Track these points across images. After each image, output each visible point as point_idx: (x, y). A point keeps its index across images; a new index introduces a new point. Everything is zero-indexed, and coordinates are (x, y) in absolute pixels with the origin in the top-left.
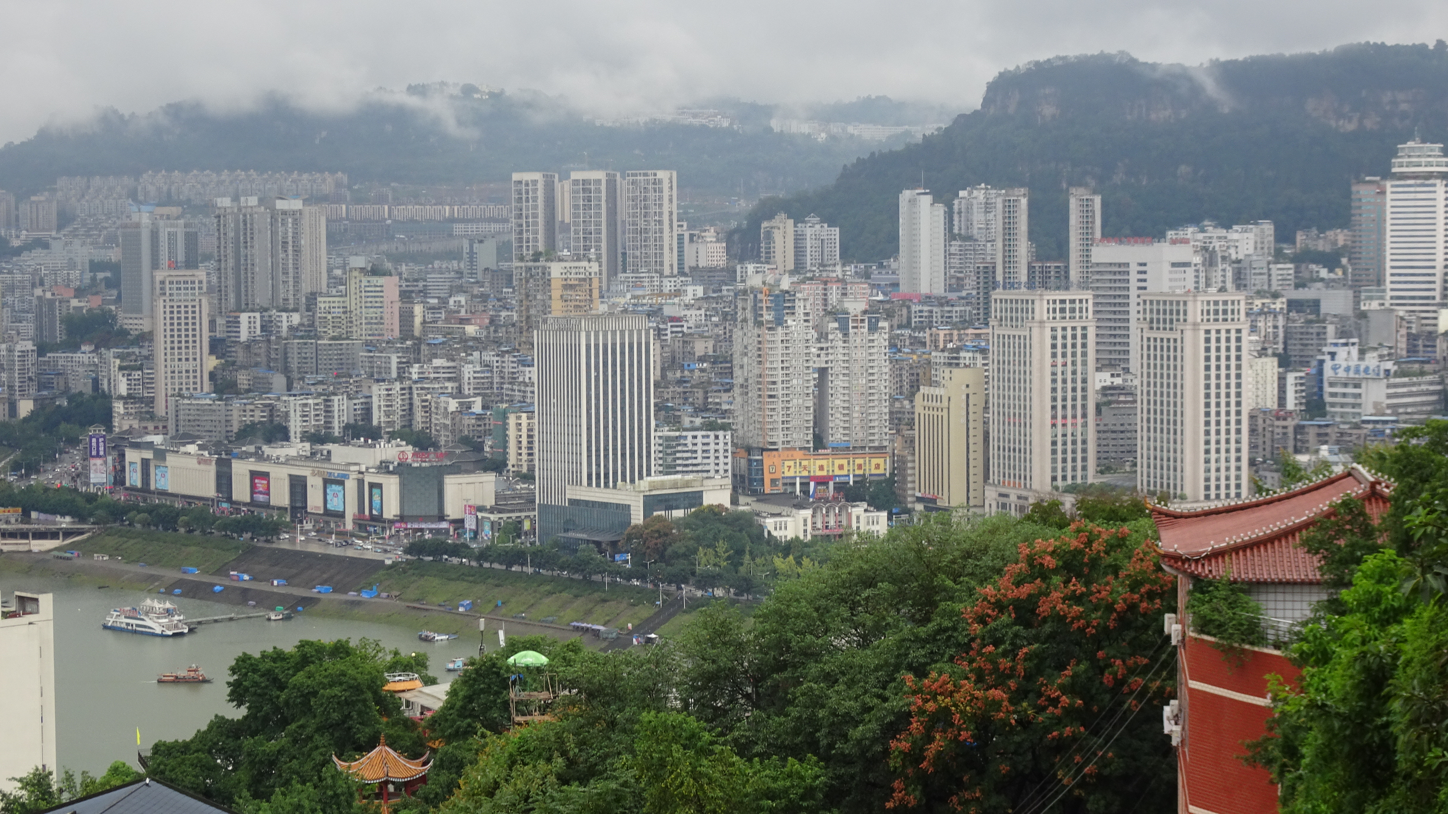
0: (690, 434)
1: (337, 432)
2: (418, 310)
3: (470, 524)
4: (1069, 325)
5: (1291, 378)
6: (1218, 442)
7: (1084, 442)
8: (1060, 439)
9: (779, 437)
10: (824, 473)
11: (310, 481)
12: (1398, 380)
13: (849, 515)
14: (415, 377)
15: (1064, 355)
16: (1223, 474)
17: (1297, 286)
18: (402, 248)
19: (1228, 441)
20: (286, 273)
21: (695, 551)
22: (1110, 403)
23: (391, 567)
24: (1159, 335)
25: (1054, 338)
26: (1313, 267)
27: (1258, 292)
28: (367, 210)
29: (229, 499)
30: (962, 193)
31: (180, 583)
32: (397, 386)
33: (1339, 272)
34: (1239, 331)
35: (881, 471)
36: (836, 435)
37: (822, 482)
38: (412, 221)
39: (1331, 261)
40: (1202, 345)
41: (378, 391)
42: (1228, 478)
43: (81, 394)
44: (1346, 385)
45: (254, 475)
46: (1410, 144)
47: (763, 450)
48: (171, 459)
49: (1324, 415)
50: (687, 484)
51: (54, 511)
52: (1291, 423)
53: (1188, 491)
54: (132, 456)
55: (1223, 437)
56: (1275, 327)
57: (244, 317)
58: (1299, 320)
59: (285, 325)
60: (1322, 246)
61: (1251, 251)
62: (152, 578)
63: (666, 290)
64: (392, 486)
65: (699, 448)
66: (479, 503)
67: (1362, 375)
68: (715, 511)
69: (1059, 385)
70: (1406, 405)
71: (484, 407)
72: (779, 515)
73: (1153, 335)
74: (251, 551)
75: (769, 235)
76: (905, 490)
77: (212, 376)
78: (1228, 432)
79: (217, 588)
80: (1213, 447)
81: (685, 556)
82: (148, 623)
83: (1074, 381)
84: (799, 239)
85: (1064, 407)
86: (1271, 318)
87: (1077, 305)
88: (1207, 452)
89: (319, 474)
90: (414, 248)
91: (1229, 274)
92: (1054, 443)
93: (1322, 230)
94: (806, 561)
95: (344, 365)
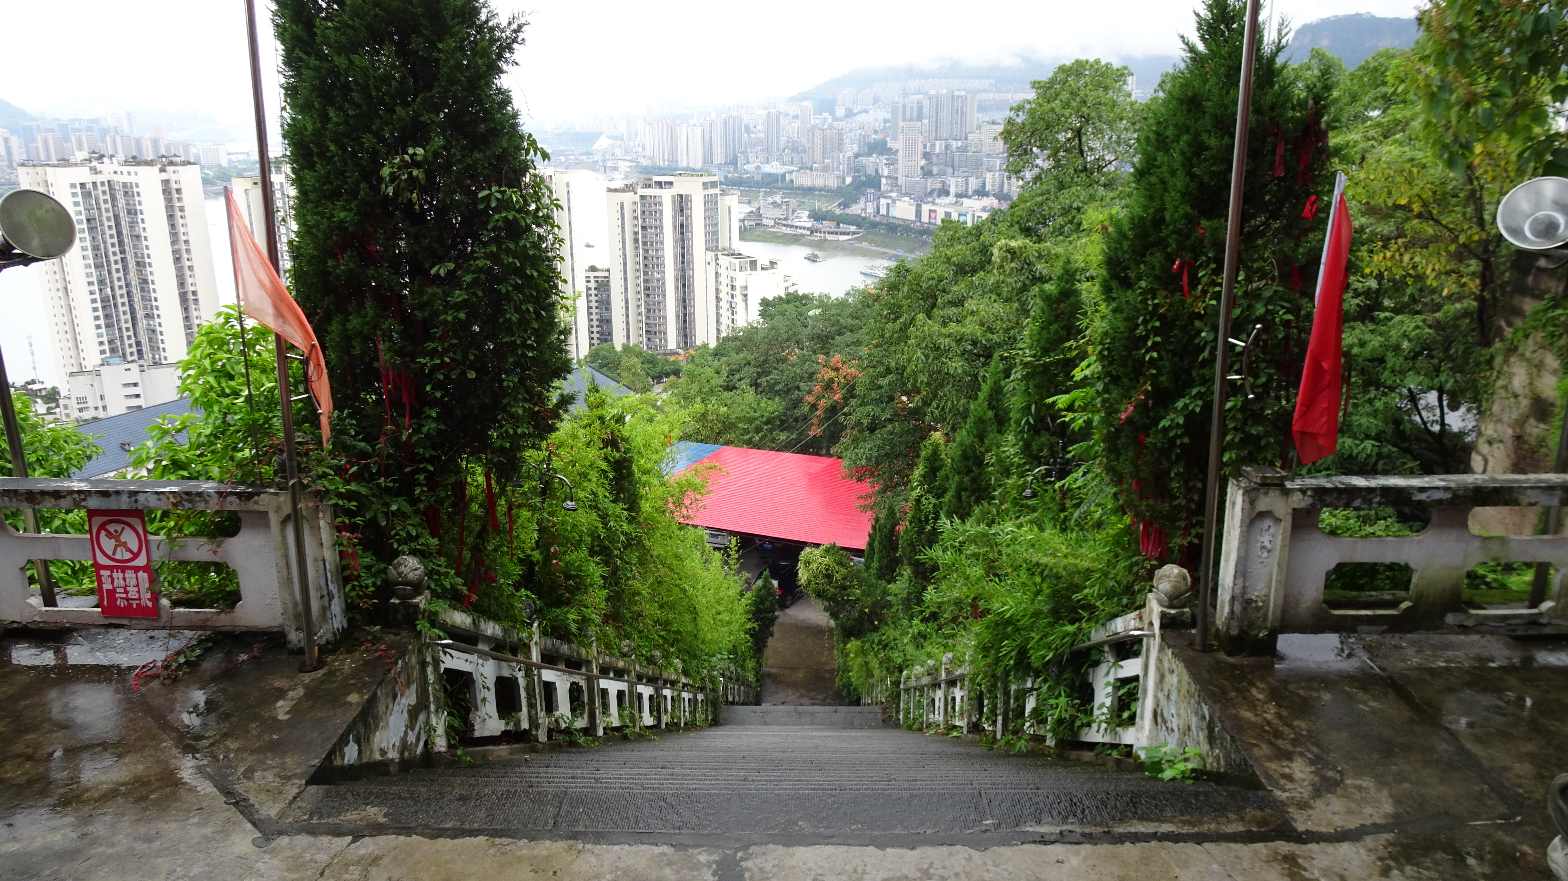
1: (970, 193)
11: (953, 212)
20: (957, 124)
29: (920, 221)
32: (998, 174)
41: (989, 176)
43: (870, 175)
45: (931, 211)
48: (898, 203)
51: (850, 224)
54: (883, 201)
57: (938, 143)
59: (954, 146)
62: (885, 253)
77: (922, 168)
89: (956, 211)
95: (978, 165)
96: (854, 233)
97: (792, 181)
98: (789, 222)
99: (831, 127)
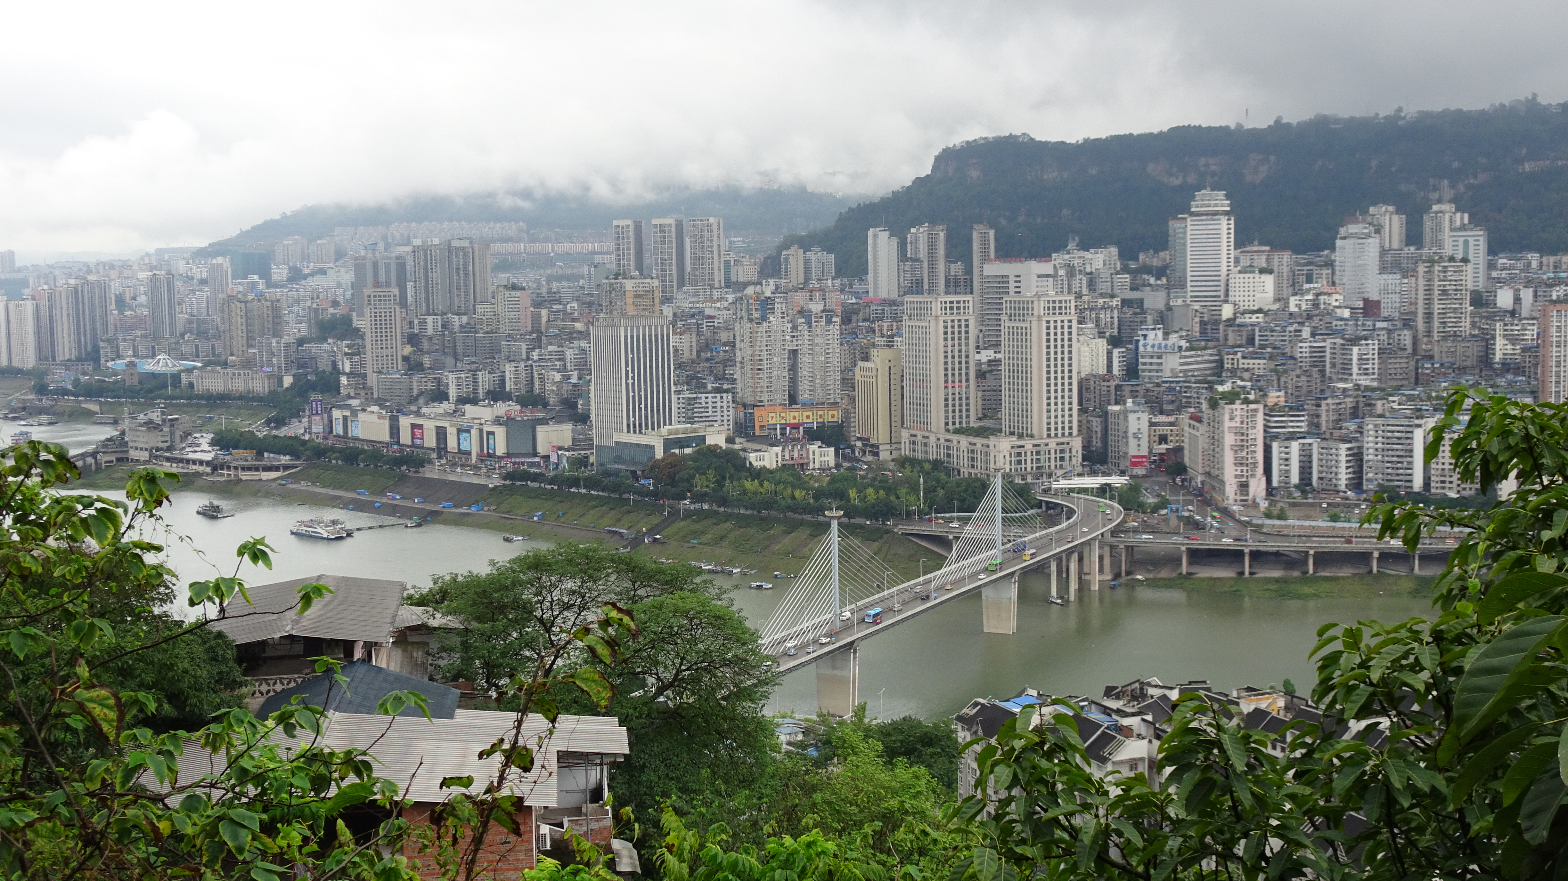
0: (704, 396)
1: (481, 396)
2: (544, 313)
3: (554, 459)
4: (956, 318)
5: (1116, 352)
6: (1056, 398)
7: (967, 399)
8: (950, 397)
9: (765, 397)
10: (796, 421)
11: (449, 430)
12: (1188, 353)
13: (808, 450)
14: (536, 358)
15: (953, 339)
16: (1060, 419)
17: (1132, 289)
18: (560, 272)
19: (1063, 397)
20: (459, 289)
21: (693, 477)
22: (992, 371)
23: (493, 489)
24: (1015, 324)
25: (946, 327)
26: (1145, 276)
27: (1101, 294)
28: (537, 247)
29: (398, 443)
30: (913, 230)
31: (353, 501)
32: (522, 364)
33: (1164, 280)
34: (1070, 321)
35: (835, 419)
36: (804, 395)
37: (796, 427)
38: (567, 253)
39: (1160, 272)
40: (1044, 331)
41: (509, 368)
42: (1063, 423)
43: (324, 372)
44: (1152, 357)
45: (414, 426)
46: (1203, 192)
47: (754, 406)
48: (361, 416)
49: (1137, 377)
50: (695, 430)
51: (279, 453)
52: (1113, 383)
53: (1035, 432)
54: (337, 414)
55: (1060, 394)
56: (1112, 318)
57: (430, 319)
58: (1129, 312)
59: (457, 324)
60: (1156, 262)
61: (1101, 266)
62: (338, 498)
63: (715, 298)
64: (500, 432)
65: (710, 405)
66: (561, 444)
67: (1163, 350)
68: (713, 450)
69: (950, 360)
70: (1193, 370)
71: (580, 378)
72: (760, 451)
73: (1012, 324)
74: (403, 478)
75: (787, 260)
76: (849, 432)
77: (405, 359)
78: (1063, 391)
79: (377, 505)
80: (1053, 401)
81: (688, 480)
82: (319, 530)
83: (960, 357)
84: (807, 262)
85: (953, 375)
86: (1109, 312)
87: (962, 305)
88: (1049, 404)
89: (454, 425)
90: (569, 271)
91: (1084, 282)
92: (946, 400)
93: (1156, 252)
94: (766, 483)
95: (494, 351)
96: (286, 467)
97: (191, 385)
98: (176, 454)
99: (261, 297)
